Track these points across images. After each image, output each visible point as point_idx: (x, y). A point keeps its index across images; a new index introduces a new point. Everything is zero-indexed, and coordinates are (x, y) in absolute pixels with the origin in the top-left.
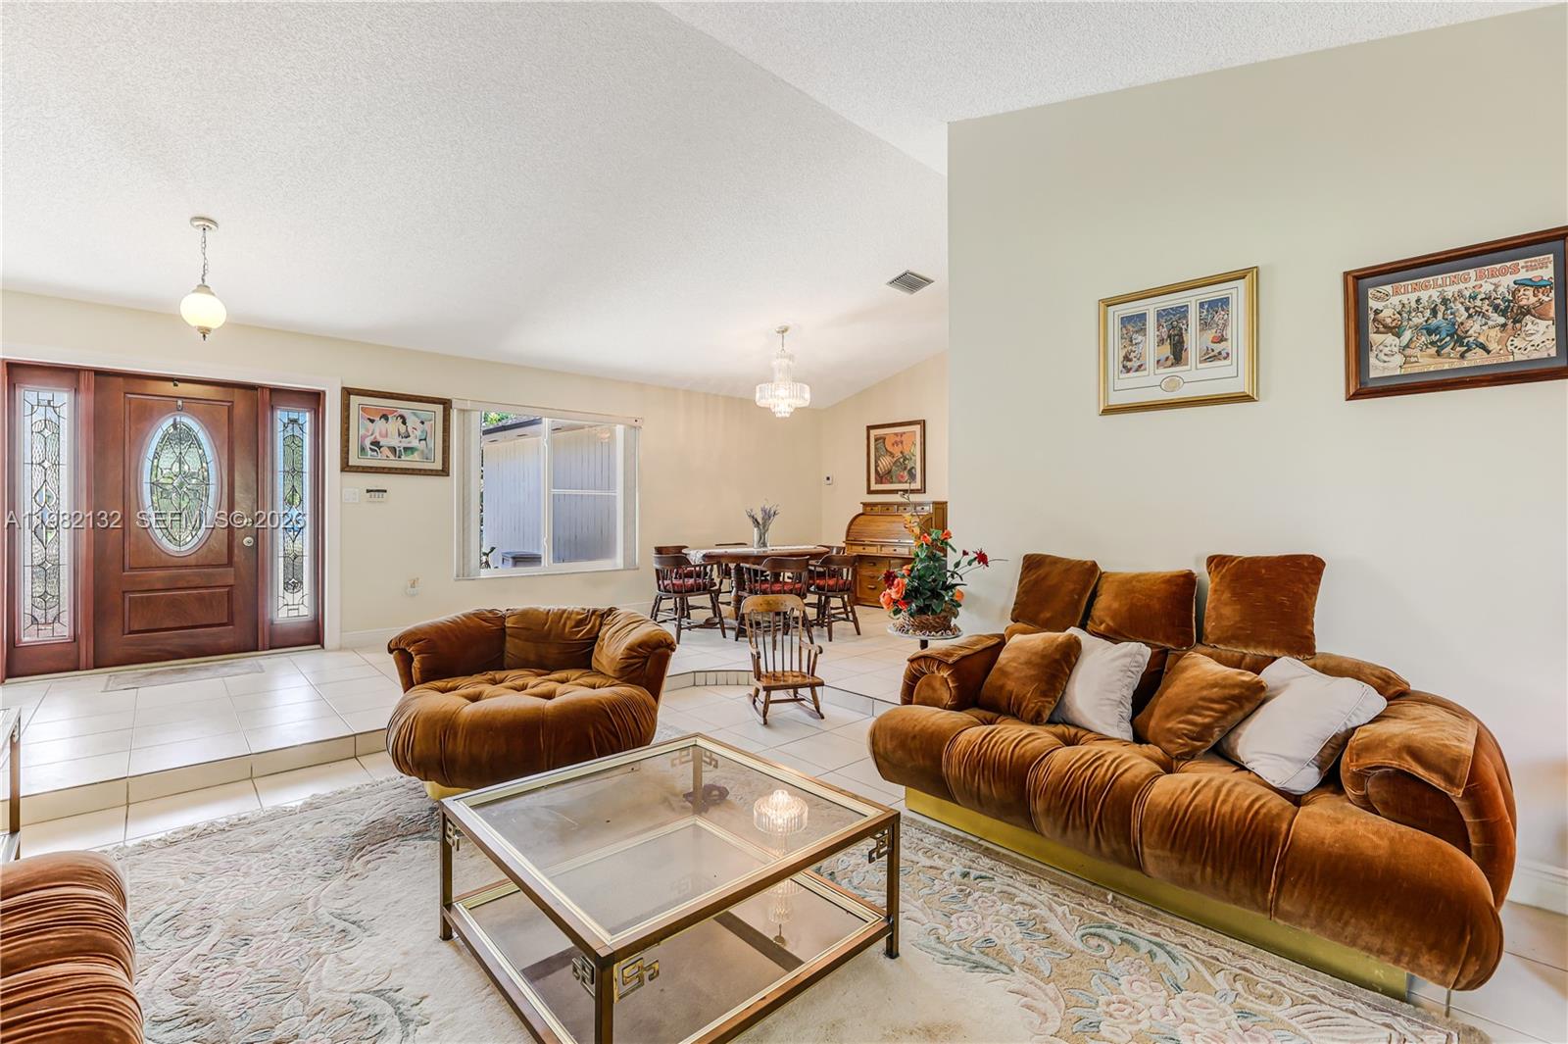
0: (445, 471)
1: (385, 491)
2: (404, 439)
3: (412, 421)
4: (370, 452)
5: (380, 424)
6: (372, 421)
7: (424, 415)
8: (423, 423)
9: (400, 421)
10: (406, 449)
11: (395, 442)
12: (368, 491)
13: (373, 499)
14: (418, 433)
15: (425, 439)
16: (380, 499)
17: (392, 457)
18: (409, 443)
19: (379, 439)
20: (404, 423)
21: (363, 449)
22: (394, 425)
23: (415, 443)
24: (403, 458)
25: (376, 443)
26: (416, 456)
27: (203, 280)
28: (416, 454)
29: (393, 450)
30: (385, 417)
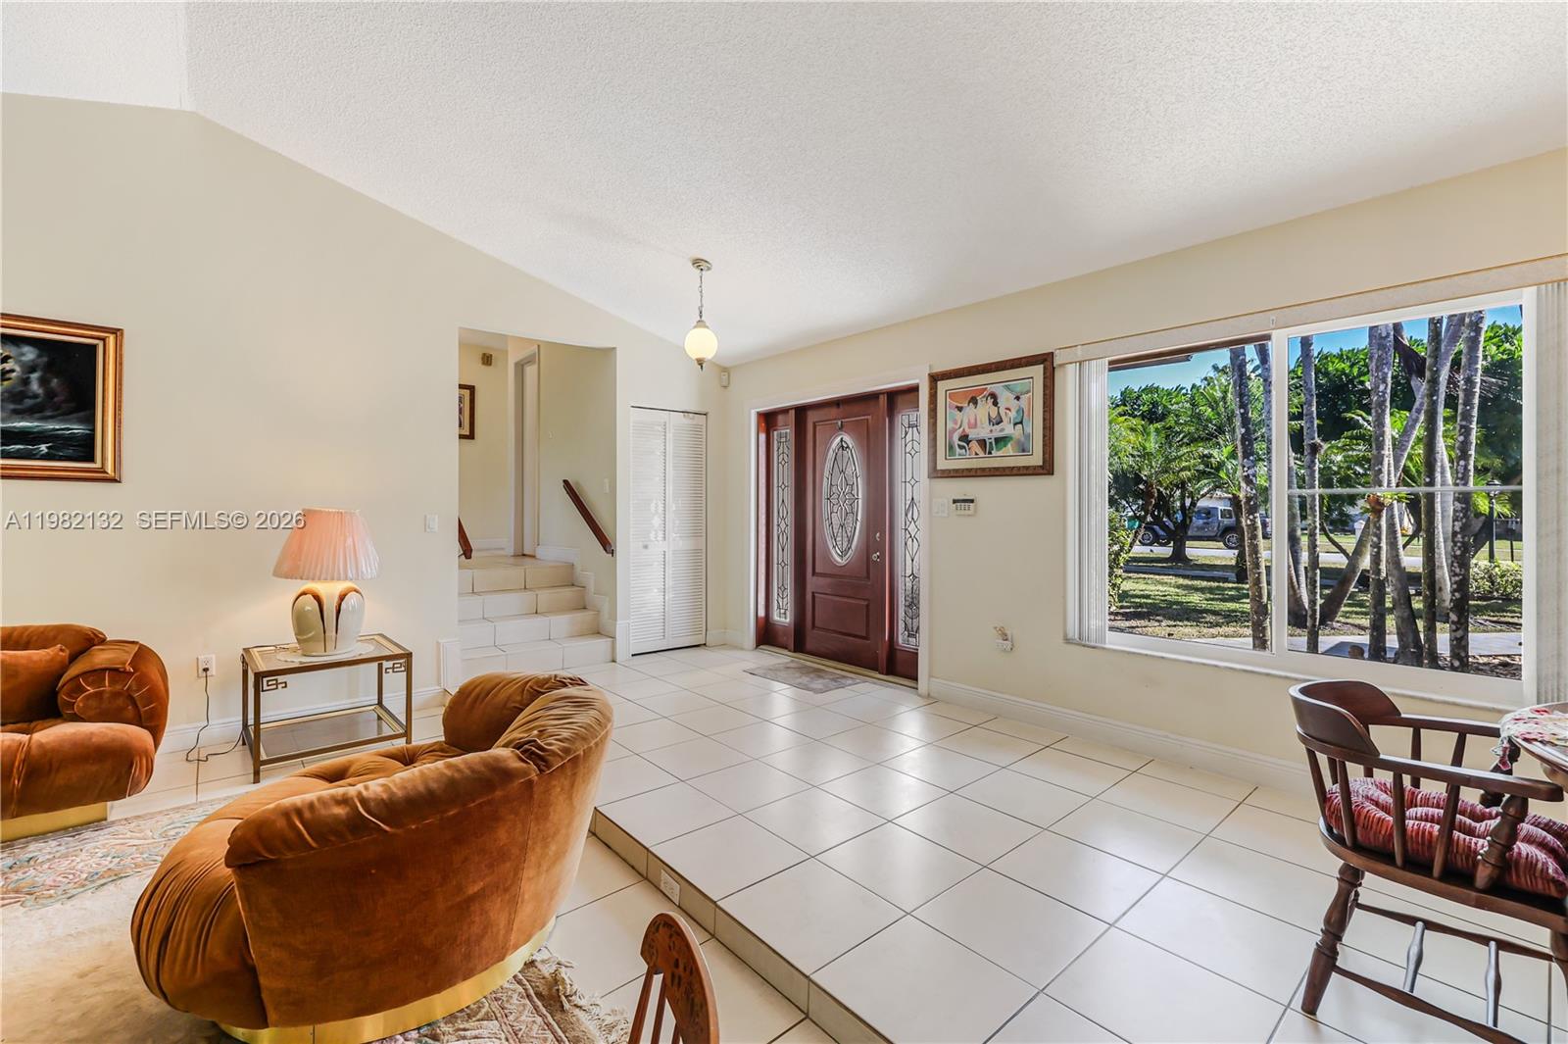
0: (1047, 468)
1: (972, 501)
2: (996, 426)
3: (1006, 398)
4: (958, 450)
5: (970, 410)
6: (960, 409)
7: (1019, 386)
8: (1018, 398)
9: (990, 401)
10: (997, 440)
11: (985, 431)
12: (955, 501)
13: (959, 512)
14: (1013, 414)
15: (1021, 423)
16: (967, 512)
17: (982, 454)
18: (1002, 430)
19: (967, 431)
20: (995, 403)
21: (951, 447)
22: (985, 409)
23: (1008, 429)
24: (994, 453)
25: (965, 438)
26: (1009, 449)
27: (701, 317)
28: (1009, 445)
29: (982, 443)
30: (974, 401)
